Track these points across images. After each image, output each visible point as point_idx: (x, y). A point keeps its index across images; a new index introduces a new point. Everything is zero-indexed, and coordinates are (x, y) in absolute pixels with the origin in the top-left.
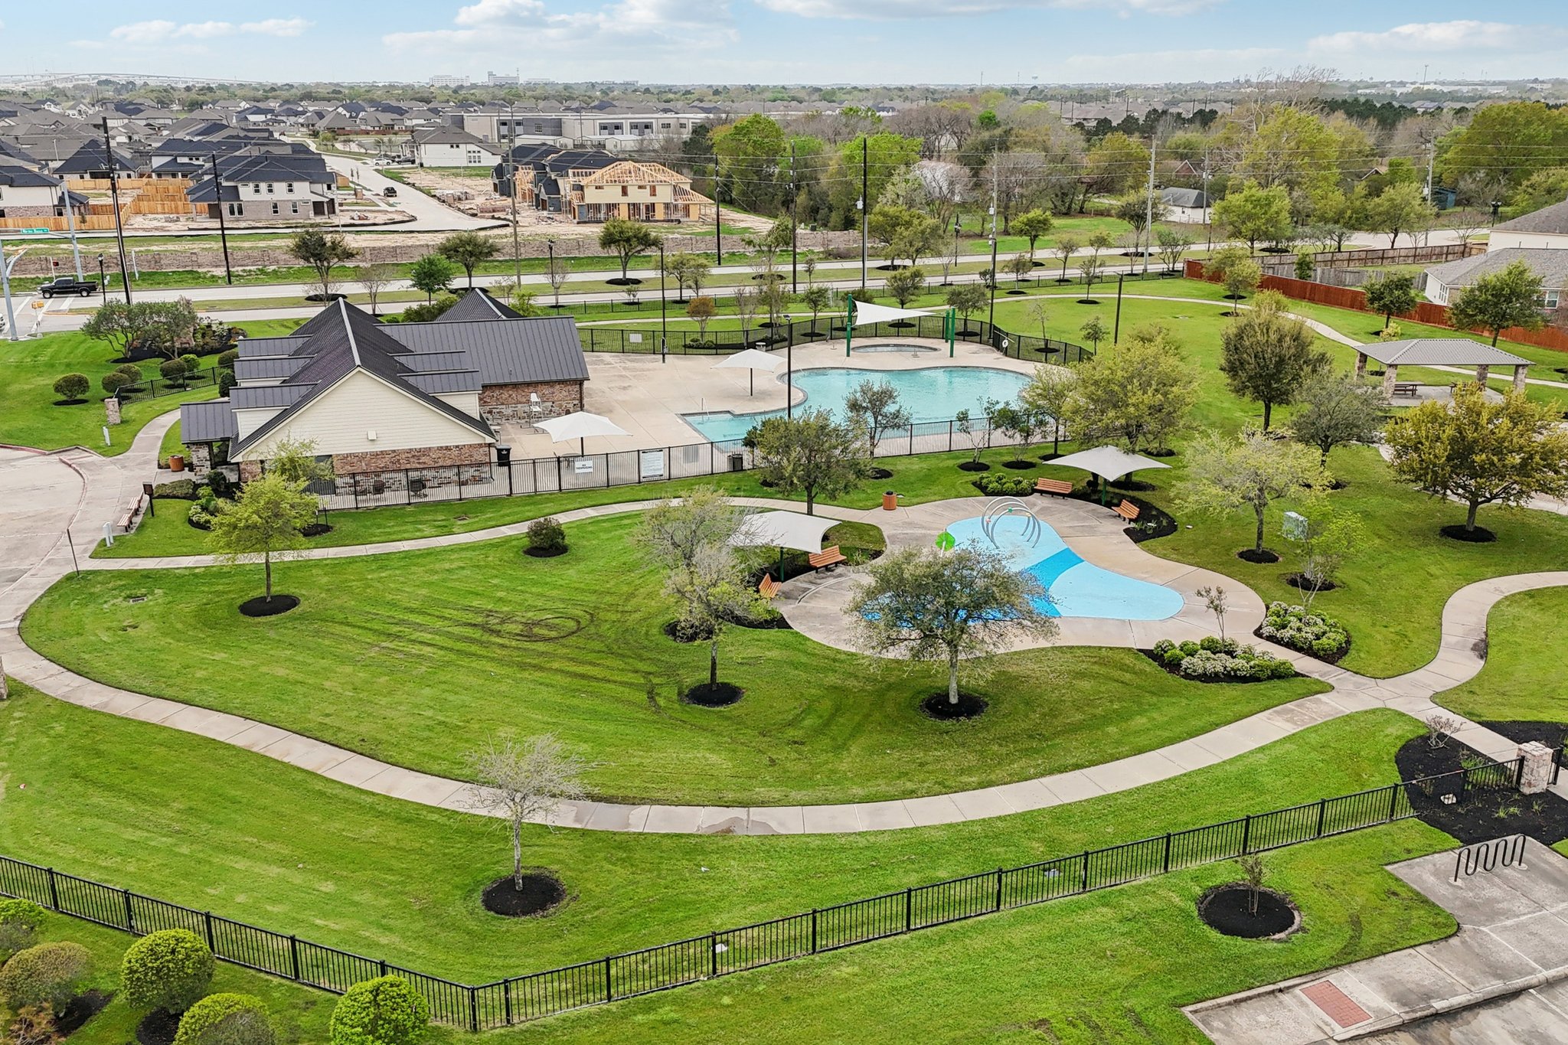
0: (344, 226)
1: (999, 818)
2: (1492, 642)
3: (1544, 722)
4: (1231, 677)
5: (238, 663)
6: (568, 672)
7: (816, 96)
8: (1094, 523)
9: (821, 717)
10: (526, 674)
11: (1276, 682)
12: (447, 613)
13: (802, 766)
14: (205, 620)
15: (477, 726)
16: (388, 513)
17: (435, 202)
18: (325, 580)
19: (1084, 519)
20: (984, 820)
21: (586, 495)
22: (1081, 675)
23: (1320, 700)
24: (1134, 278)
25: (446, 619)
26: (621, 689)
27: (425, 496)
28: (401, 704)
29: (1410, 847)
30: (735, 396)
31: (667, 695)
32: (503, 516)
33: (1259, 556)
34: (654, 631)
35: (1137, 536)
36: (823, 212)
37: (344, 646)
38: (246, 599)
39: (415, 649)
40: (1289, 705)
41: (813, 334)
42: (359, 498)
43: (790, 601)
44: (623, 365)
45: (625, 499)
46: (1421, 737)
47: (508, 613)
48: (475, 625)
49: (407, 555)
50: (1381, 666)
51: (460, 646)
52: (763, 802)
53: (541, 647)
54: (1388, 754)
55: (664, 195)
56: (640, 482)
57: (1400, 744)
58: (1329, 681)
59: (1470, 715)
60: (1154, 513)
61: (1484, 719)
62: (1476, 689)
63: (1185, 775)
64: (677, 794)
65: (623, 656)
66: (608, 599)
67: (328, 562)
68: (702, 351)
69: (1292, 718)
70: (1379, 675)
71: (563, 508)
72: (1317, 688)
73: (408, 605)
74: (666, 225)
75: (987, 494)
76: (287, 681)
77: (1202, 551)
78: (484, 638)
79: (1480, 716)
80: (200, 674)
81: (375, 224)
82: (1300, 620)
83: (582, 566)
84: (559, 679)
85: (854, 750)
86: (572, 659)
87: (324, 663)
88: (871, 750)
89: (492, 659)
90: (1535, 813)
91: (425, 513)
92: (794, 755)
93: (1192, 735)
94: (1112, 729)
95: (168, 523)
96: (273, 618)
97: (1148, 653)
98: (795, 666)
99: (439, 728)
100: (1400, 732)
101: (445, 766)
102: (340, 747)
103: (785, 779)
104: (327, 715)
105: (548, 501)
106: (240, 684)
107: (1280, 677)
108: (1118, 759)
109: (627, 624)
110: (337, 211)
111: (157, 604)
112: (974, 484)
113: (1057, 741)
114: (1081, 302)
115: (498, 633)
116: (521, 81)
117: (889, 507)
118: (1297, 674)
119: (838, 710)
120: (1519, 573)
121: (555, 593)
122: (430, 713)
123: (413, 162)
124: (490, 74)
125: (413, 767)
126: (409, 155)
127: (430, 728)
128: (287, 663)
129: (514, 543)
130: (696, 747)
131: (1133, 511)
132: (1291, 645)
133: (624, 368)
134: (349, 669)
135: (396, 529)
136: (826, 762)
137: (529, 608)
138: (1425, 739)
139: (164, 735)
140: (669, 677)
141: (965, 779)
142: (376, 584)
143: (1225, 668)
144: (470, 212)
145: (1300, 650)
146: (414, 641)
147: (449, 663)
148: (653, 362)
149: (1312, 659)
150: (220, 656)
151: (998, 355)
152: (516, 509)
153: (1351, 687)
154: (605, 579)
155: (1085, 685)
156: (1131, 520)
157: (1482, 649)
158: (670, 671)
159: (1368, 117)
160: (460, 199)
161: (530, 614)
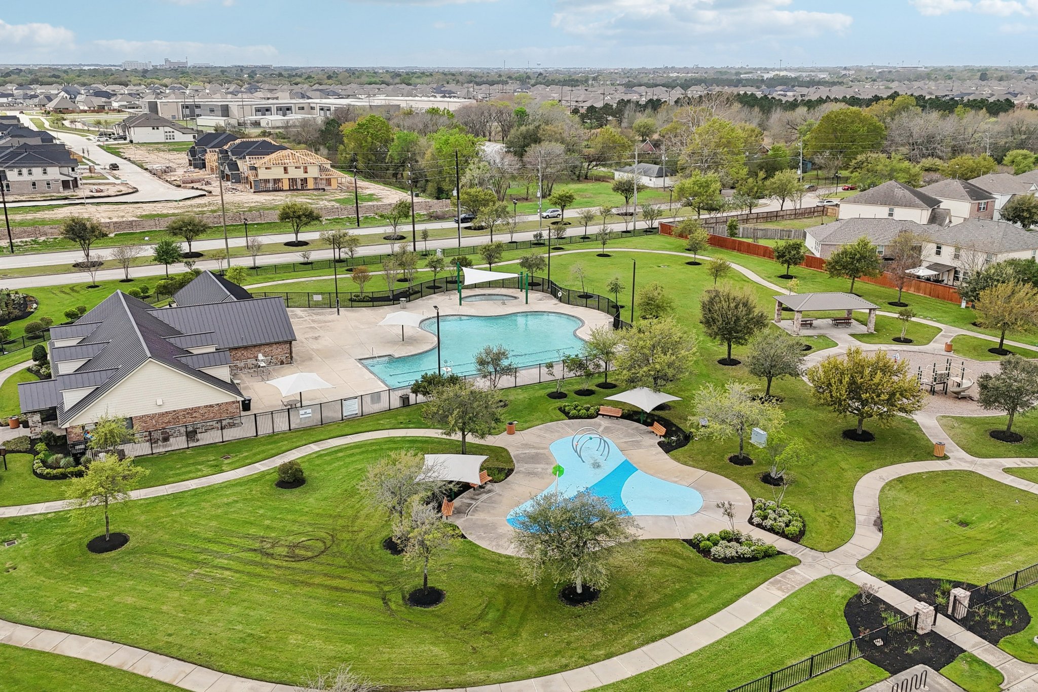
0: (87, 198)
1: (622, 681)
2: (884, 518)
3: (921, 579)
4: (741, 559)
5: (96, 595)
6: (326, 586)
7: (397, 80)
8: (639, 438)
9: (498, 610)
10: (298, 590)
11: (767, 560)
12: (235, 541)
13: (493, 652)
14: (63, 558)
15: (274, 636)
16: (175, 457)
17: (147, 174)
18: (143, 518)
19: (633, 435)
20: (613, 684)
21: (309, 433)
22: (652, 563)
23: (794, 571)
24: (629, 234)
25: (234, 546)
26: (364, 597)
27: (198, 440)
28: (219, 621)
29: (863, 680)
30: (393, 343)
31: (396, 601)
32: (255, 455)
33: (741, 460)
34: (377, 547)
35: (667, 447)
36: (422, 183)
37: (169, 575)
38: (91, 538)
39: (218, 573)
40: (778, 577)
41: (434, 288)
42: (153, 445)
43: (462, 515)
44: (311, 318)
45: (335, 435)
46: (856, 595)
47: (276, 538)
48: (255, 550)
49: (196, 493)
50: (825, 543)
51: (249, 568)
52: (474, 683)
53: (303, 565)
54: (840, 610)
55: (313, 172)
56: (342, 420)
57: (845, 602)
58: (797, 557)
59: (880, 576)
60: (674, 429)
61: (889, 579)
62: (880, 555)
63: (726, 637)
64: (419, 681)
65: (359, 569)
66: (340, 522)
67: (142, 502)
68: (363, 304)
69: (781, 587)
70: (825, 549)
71: (295, 445)
72: (791, 562)
73: (206, 536)
74: (316, 193)
75: (570, 418)
76: (135, 608)
77: (707, 458)
78: (264, 561)
79: (885, 576)
80: (72, 606)
81: (109, 196)
82: (775, 511)
83: (317, 495)
84: (320, 591)
85: (524, 635)
86: (325, 575)
87: (159, 589)
88: (536, 634)
89: (273, 579)
90: (927, 648)
91: (199, 454)
92: (487, 643)
93: (725, 605)
94: (677, 605)
95: (19, 475)
96: (113, 554)
97: (689, 542)
98: (475, 569)
99: (249, 639)
100: (844, 593)
101: (259, 671)
102: (185, 661)
103: (485, 664)
104: (170, 635)
105: (283, 440)
106: (102, 613)
107: (770, 556)
108: (685, 628)
109: (358, 542)
110: (79, 185)
111: (26, 547)
112: (560, 409)
113: (647, 617)
114: (599, 255)
115: (271, 555)
116: (189, 65)
117: (511, 433)
118: (779, 553)
119: (508, 604)
120: (892, 464)
121: (303, 519)
122: (240, 627)
123: (125, 139)
124: (167, 60)
125: (238, 673)
126: (122, 134)
127: (243, 640)
128: (132, 592)
129: (268, 477)
130: (422, 642)
131: (663, 430)
132: (771, 530)
133: (313, 321)
134: (177, 594)
135: (183, 470)
136: (508, 647)
137: (290, 533)
138: (859, 596)
139: (57, 663)
140: (394, 585)
141: (596, 653)
142: (179, 519)
143: (737, 552)
144: (175, 183)
145: (777, 533)
146: (215, 567)
147: (243, 585)
148: (330, 315)
149: (784, 539)
150: (83, 589)
151: (555, 301)
152: (263, 448)
153: (810, 560)
154: (335, 504)
155: (657, 570)
156: (660, 436)
157: (879, 524)
158: (393, 579)
159: (753, 106)
160: (165, 172)
161: (291, 538)
